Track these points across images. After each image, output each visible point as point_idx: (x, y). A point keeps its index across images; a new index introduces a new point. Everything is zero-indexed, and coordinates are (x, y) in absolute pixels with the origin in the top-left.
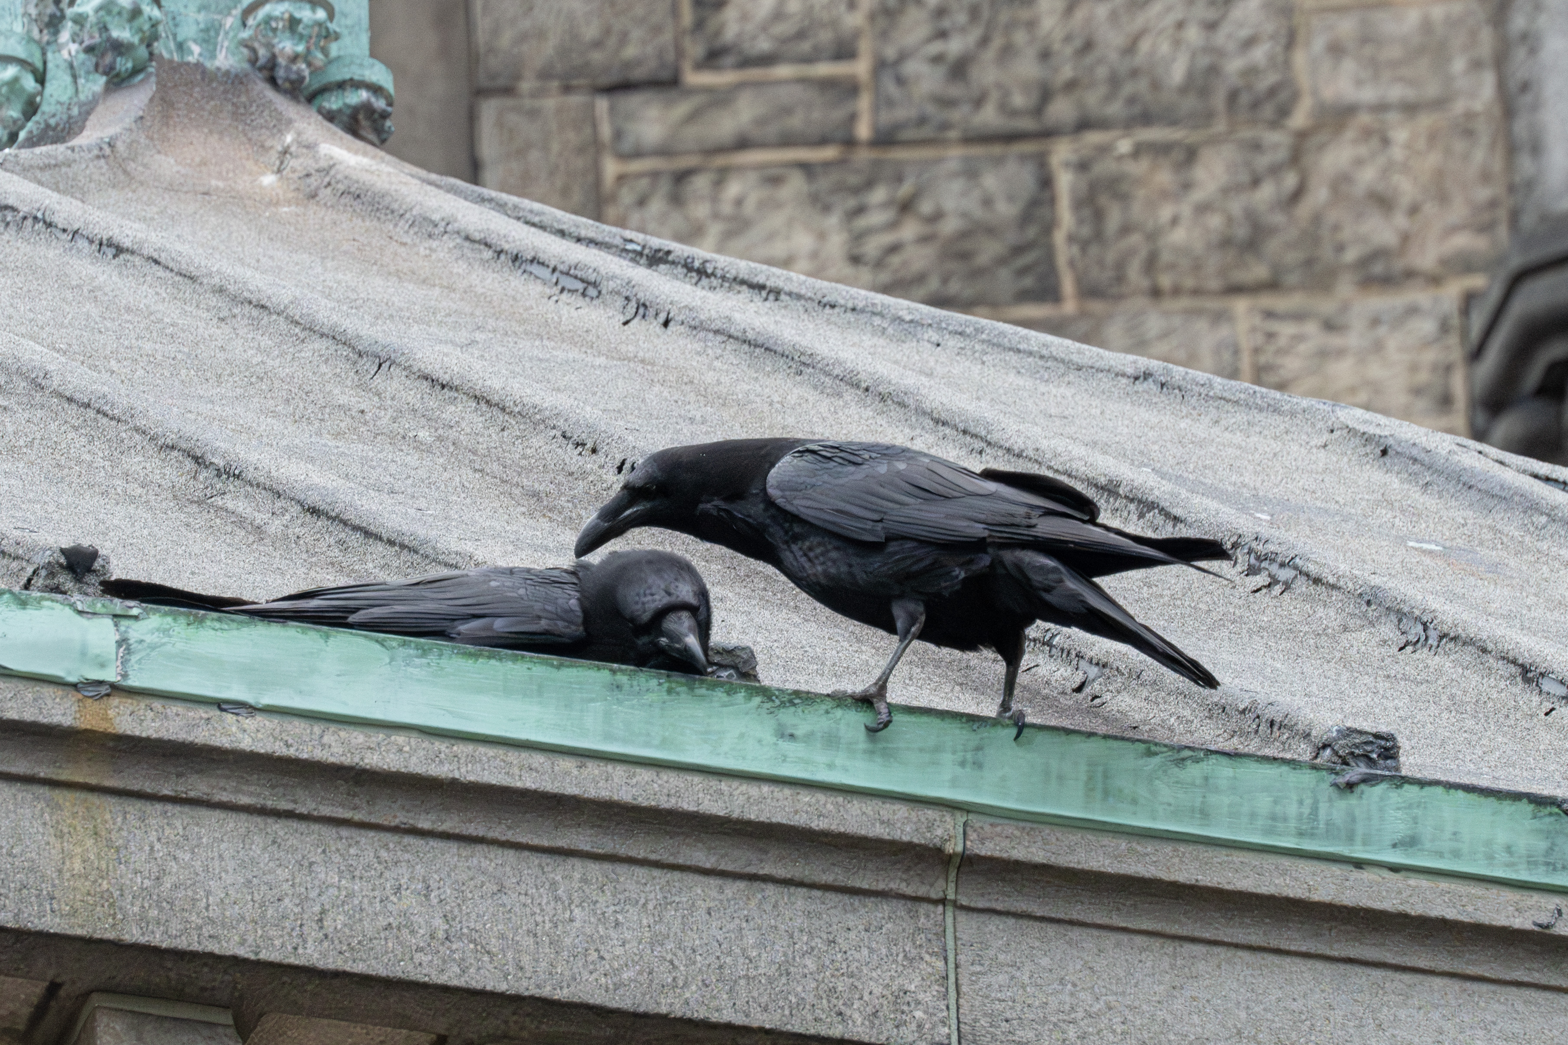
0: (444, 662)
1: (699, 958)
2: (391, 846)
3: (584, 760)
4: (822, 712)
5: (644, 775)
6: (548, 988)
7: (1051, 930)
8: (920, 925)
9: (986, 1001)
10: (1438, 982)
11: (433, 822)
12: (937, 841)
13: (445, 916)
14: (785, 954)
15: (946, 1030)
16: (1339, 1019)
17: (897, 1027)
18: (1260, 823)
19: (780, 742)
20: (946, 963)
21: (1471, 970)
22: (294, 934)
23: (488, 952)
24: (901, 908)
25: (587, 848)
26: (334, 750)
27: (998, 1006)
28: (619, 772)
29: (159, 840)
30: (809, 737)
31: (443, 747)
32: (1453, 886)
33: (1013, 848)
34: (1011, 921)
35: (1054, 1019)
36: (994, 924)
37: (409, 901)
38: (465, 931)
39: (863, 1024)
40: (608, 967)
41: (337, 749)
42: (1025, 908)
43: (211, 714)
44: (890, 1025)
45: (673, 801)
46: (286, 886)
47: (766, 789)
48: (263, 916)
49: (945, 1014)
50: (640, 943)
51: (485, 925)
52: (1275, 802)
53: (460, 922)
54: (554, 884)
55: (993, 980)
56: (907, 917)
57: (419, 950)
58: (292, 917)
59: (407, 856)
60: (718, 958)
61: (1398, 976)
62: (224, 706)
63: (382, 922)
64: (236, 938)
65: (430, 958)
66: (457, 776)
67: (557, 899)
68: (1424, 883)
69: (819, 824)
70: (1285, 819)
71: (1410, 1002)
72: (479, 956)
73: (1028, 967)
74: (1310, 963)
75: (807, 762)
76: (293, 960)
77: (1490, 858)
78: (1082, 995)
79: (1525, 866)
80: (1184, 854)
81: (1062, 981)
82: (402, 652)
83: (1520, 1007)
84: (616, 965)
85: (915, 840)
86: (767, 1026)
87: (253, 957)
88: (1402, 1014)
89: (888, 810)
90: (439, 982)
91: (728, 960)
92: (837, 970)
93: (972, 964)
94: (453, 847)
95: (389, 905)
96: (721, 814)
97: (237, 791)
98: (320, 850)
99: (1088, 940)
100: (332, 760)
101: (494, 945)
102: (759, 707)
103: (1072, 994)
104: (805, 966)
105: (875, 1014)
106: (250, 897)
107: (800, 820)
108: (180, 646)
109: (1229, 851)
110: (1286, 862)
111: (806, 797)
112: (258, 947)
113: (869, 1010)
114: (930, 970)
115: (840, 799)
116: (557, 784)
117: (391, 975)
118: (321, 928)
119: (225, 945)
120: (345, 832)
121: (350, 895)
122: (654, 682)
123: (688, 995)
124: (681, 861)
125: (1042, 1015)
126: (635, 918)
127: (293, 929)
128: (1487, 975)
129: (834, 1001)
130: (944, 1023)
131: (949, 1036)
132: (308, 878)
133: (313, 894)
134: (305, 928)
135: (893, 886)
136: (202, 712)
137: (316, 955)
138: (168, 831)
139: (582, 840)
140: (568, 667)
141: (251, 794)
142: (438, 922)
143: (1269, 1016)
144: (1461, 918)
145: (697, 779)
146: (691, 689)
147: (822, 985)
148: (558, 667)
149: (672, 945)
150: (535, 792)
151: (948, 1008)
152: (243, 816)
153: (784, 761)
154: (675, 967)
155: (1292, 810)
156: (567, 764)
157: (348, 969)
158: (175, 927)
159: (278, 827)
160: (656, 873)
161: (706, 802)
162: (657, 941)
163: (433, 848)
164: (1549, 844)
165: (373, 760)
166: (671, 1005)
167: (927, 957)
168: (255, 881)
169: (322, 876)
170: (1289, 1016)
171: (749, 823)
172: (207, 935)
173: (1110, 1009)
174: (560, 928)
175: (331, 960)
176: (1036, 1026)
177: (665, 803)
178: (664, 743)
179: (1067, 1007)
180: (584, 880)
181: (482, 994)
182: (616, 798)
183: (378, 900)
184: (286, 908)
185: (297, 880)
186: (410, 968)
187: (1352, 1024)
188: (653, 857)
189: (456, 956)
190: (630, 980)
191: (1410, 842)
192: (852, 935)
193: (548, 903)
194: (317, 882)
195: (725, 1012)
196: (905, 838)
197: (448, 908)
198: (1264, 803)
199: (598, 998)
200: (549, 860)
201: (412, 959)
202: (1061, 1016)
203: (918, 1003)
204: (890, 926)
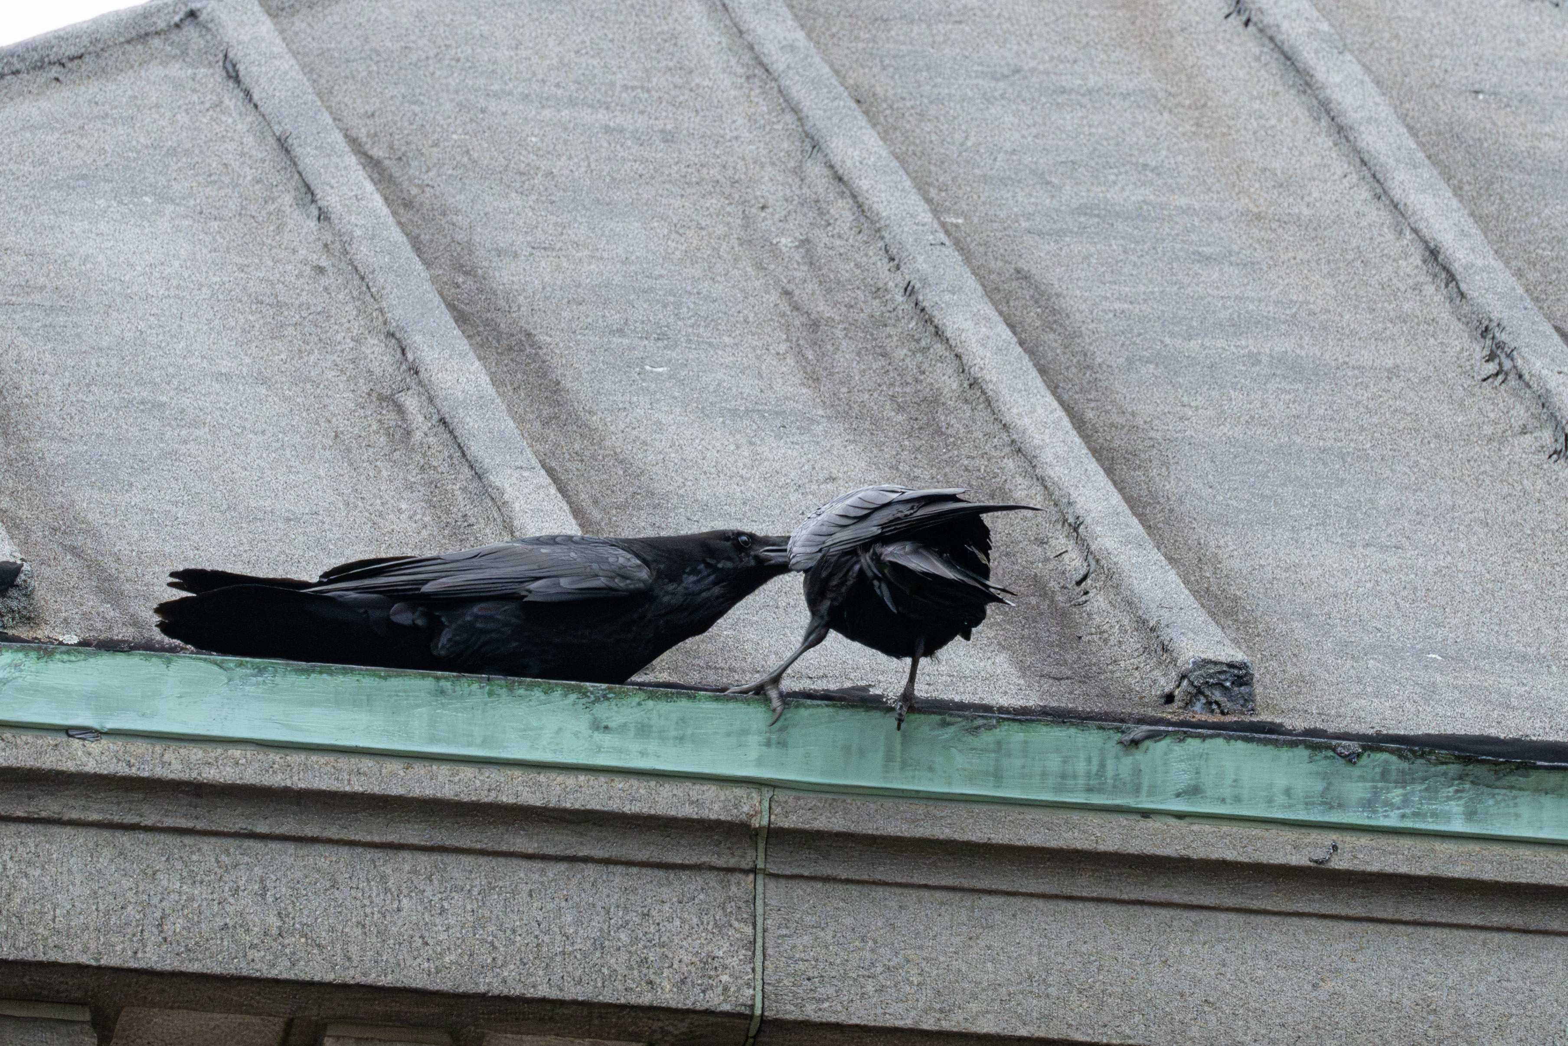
0: (278, 679)
1: (518, 938)
2: (232, 850)
3: (411, 761)
4: (634, 704)
5: (467, 772)
6: (373, 975)
7: (855, 890)
8: (731, 894)
9: (790, 962)
10: (1222, 917)
11: (270, 826)
12: (744, 817)
13: (279, 913)
14: (601, 930)
15: (751, 992)
16: (1128, 958)
17: (704, 992)
18: (1051, 781)
19: (596, 734)
20: (755, 928)
21: (1255, 904)
22: (135, 939)
23: (319, 946)
24: (712, 879)
25: (415, 841)
26: (173, 767)
27: (801, 966)
28: (443, 771)
29: (11, 858)
30: (623, 728)
31: (277, 759)
32: (1235, 830)
33: (816, 819)
34: (819, 885)
35: (854, 975)
36: (799, 890)
37: (246, 900)
38: (298, 926)
39: (671, 990)
40: (431, 952)
41: (177, 766)
42: (830, 872)
43: (59, 740)
44: (697, 990)
45: (493, 794)
46: (129, 894)
47: (582, 778)
48: (106, 924)
49: (751, 976)
50: (462, 927)
51: (316, 919)
52: (1064, 762)
53: (293, 918)
54: (384, 878)
55: (798, 942)
56: (719, 887)
57: (252, 946)
58: (134, 924)
59: (246, 859)
60: (536, 937)
61: (1185, 914)
62: (71, 733)
63: (219, 922)
64: (79, 946)
65: (262, 953)
66: (289, 784)
67: (387, 890)
68: (1207, 828)
69: (629, 808)
70: (1075, 777)
71: (1195, 938)
72: (309, 949)
73: (832, 926)
74: (1103, 907)
75: (620, 751)
76: (133, 965)
77: (1270, 801)
78: (882, 950)
79: (1302, 806)
80: (978, 814)
81: (863, 939)
82: (240, 671)
83: (1302, 937)
84: (439, 949)
85: (722, 818)
86: (580, 999)
87: (93, 963)
88: (1187, 950)
89: (696, 791)
90: (269, 976)
91: (546, 939)
92: (650, 941)
93: (779, 928)
94: (291, 847)
95: (227, 906)
96: (538, 804)
97: (84, 808)
98: (164, 859)
99: (891, 899)
100: (171, 776)
101: (324, 937)
102: (574, 704)
103: (872, 950)
104: (619, 939)
105: (683, 981)
106: (94, 907)
107: (614, 806)
108: (30, 679)
109: (1021, 809)
110: (1075, 816)
111: (619, 784)
112: (100, 953)
113: (677, 977)
114: (738, 936)
115: (653, 784)
116: (383, 786)
117: (225, 972)
118: (161, 932)
119: (68, 953)
120: (188, 840)
121: (191, 899)
122: (475, 686)
123: (506, 974)
124: (504, 848)
125: (842, 972)
126: (460, 903)
127: (134, 935)
128: (1269, 908)
129: (645, 971)
130: (748, 985)
131: (753, 997)
132: (151, 886)
133: (155, 901)
134: (146, 934)
135: (705, 859)
136: (50, 739)
137: (155, 958)
138: (20, 849)
139: (412, 834)
140: (395, 676)
141: (101, 811)
142: (274, 921)
143: (1060, 959)
144: (1240, 859)
145: (517, 772)
146: (511, 690)
147: (635, 957)
148: (385, 678)
149: (494, 928)
150: (362, 794)
151: (753, 970)
152: (93, 831)
153: (599, 751)
154: (495, 948)
155: (1081, 767)
156: (395, 766)
157: (183, 969)
158: (23, 939)
159: (124, 839)
160: (482, 860)
161: (525, 794)
162: (480, 923)
163: (271, 849)
164: (1325, 785)
165: (211, 774)
166: (489, 984)
167: (736, 924)
168: (101, 891)
169: (165, 883)
170: (1079, 959)
171: (565, 811)
172: (52, 945)
173: (908, 961)
174: (388, 918)
175: (168, 962)
176: (836, 982)
177: (487, 798)
178: (485, 742)
179: (867, 963)
180: (414, 871)
181: (311, 984)
182: (439, 795)
183: (216, 902)
184: (128, 916)
185: (140, 889)
186: (243, 965)
187: (1138, 962)
188: (478, 846)
189: (287, 951)
190: (452, 963)
191: (1194, 791)
192: (666, 907)
193: (378, 895)
194: (160, 889)
195: (540, 987)
196: (713, 817)
197: (282, 905)
198: (1054, 763)
199: (419, 982)
200: (380, 855)
201: (245, 956)
202: (862, 972)
203: (725, 967)
204: (702, 897)
